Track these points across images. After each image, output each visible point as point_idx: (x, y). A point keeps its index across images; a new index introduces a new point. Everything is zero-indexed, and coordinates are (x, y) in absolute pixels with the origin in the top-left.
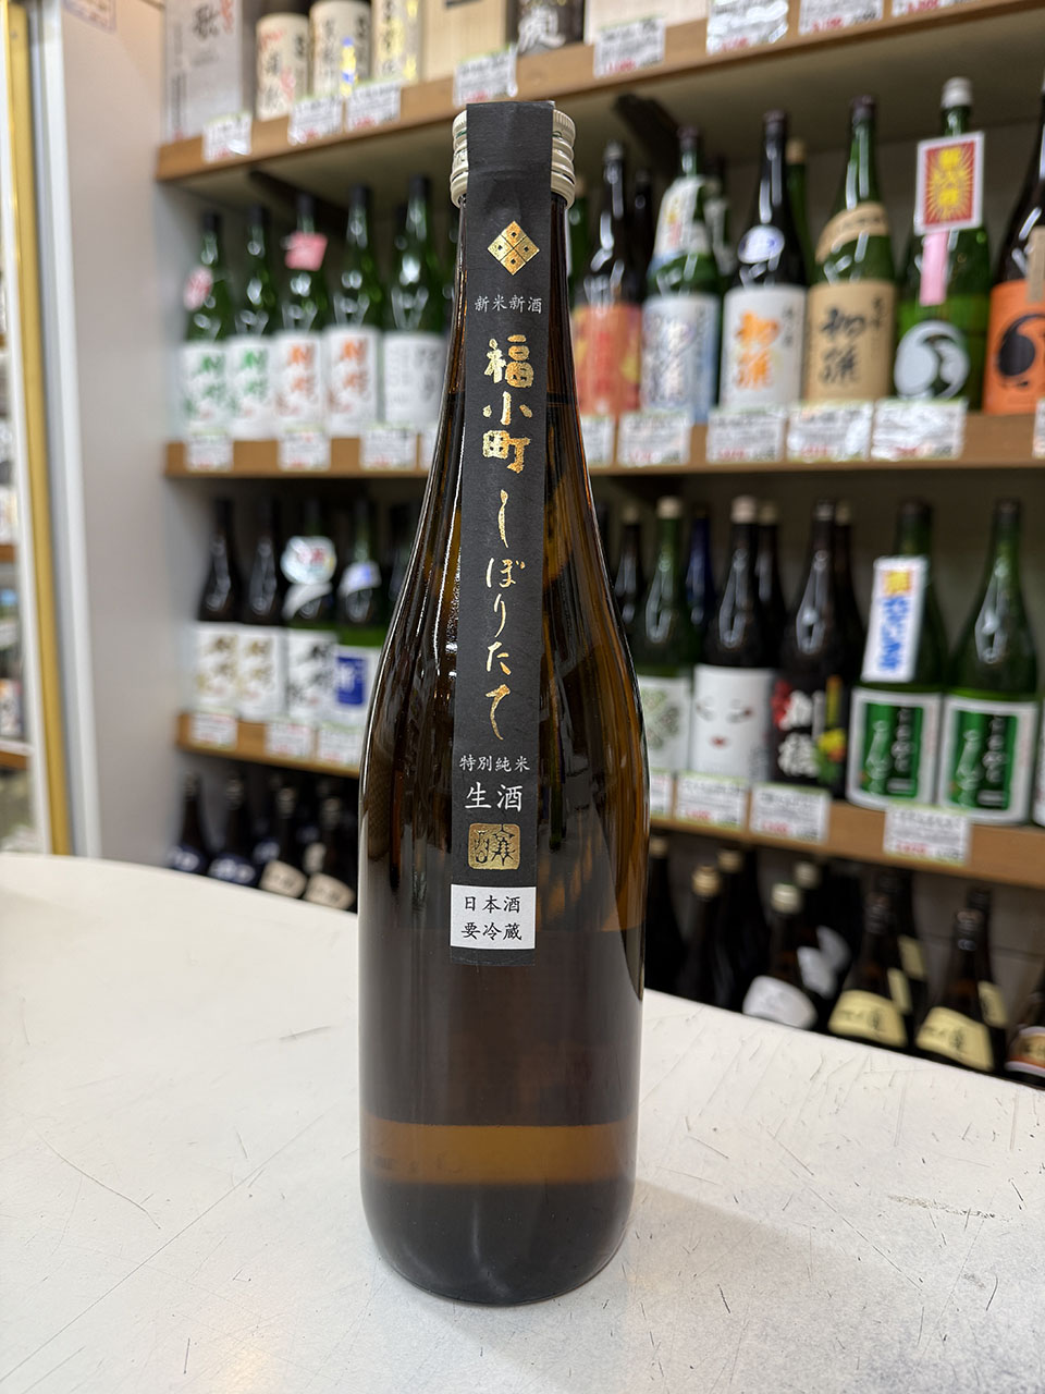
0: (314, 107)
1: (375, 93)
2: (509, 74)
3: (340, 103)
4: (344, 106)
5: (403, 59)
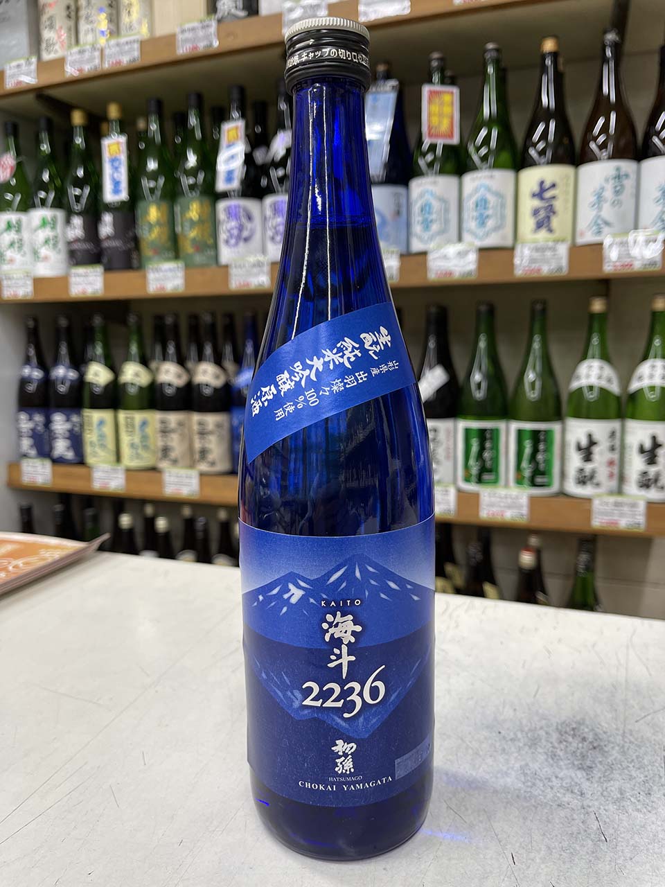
0: (81, 52)
1: (123, 44)
2: (213, 33)
3: (98, 49)
4: (102, 51)
5: (140, 23)
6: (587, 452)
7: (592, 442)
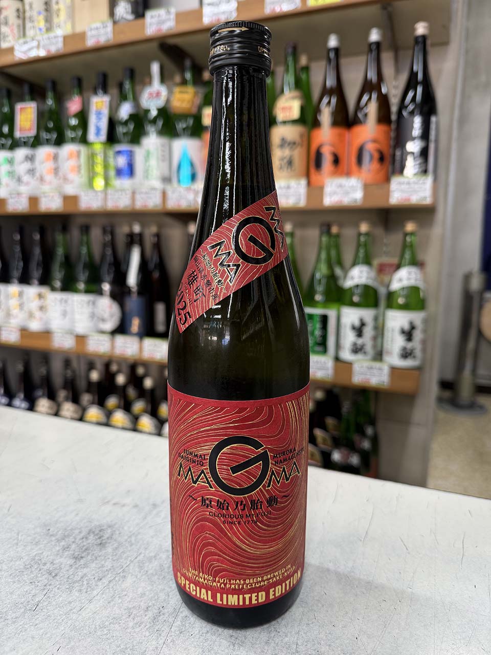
0: (25, 43)
1: (52, 38)
2: (110, 31)
4: (39, 42)
6: (359, 330)
7: (363, 324)
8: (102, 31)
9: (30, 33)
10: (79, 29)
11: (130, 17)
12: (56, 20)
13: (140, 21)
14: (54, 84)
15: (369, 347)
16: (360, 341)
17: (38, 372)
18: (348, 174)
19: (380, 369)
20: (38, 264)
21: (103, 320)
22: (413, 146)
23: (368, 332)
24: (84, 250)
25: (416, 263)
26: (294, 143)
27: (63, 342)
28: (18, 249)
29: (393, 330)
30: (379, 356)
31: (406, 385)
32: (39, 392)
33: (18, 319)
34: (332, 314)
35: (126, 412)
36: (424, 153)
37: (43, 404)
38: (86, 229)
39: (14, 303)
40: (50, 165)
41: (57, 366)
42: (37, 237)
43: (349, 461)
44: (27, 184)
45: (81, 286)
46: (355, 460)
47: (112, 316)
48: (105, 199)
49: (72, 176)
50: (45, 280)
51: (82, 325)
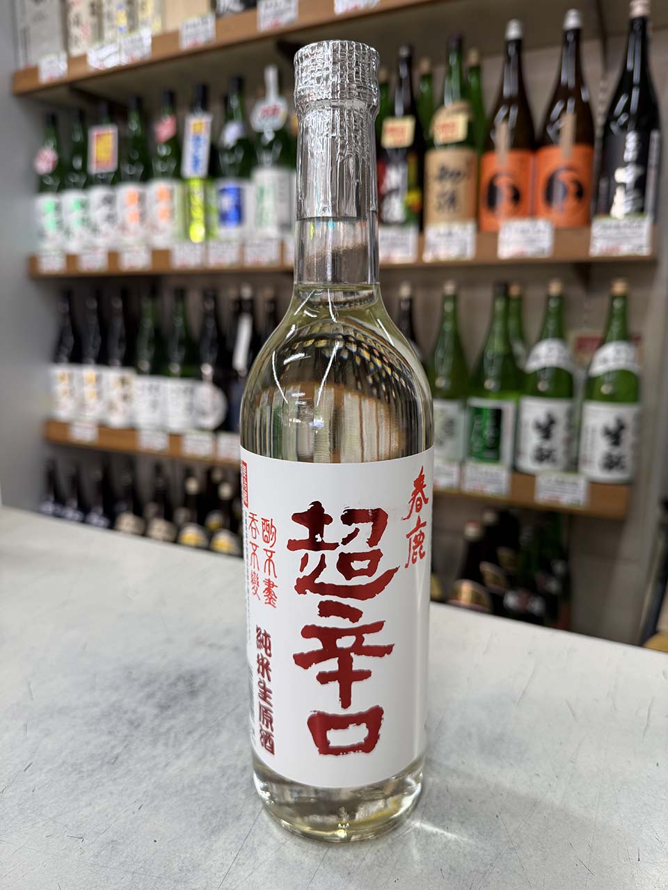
1: (136, 40)
2: (211, 27)
5: (153, 17)
6: (546, 430)
7: (551, 421)
8: (201, 28)
9: (108, 34)
10: (171, 27)
11: (237, 7)
12: (141, 16)
13: (249, 14)
14: (140, 102)
15: (560, 453)
16: (547, 445)
17: (121, 480)
18: (533, 214)
19: (575, 484)
20: (121, 340)
21: (203, 413)
22: (625, 175)
23: (559, 432)
24: (179, 322)
25: (627, 336)
26: (459, 174)
27: (152, 442)
28: (94, 321)
29: (594, 431)
30: (573, 465)
31: (612, 507)
32: (123, 506)
33: (94, 411)
34: (508, 407)
35: (232, 534)
36: (640, 184)
37: (127, 521)
38: (181, 294)
39: (89, 390)
40: (134, 209)
41: (145, 474)
42: (118, 305)
43: (528, 607)
44: (107, 235)
45: (176, 368)
46: (536, 606)
47: (215, 409)
48: (206, 254)
49: (163, 223)
50: (129, 361)
51: (177, 420)
